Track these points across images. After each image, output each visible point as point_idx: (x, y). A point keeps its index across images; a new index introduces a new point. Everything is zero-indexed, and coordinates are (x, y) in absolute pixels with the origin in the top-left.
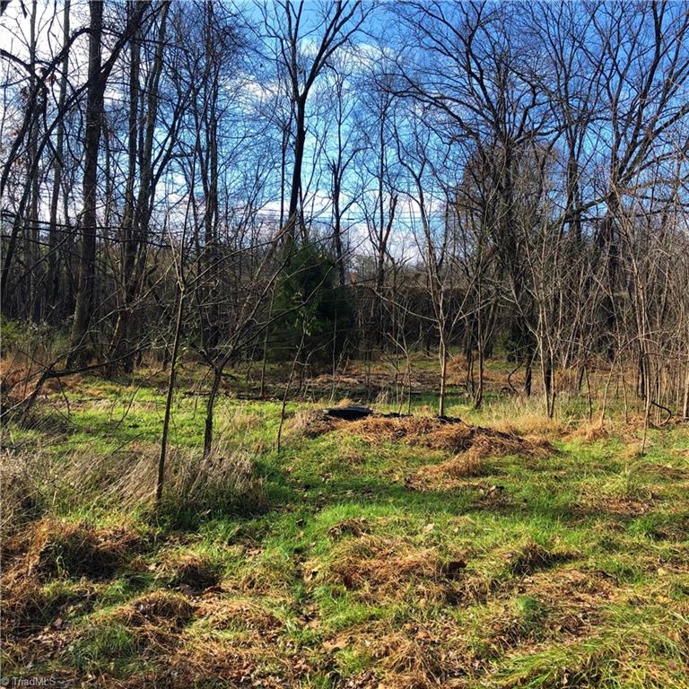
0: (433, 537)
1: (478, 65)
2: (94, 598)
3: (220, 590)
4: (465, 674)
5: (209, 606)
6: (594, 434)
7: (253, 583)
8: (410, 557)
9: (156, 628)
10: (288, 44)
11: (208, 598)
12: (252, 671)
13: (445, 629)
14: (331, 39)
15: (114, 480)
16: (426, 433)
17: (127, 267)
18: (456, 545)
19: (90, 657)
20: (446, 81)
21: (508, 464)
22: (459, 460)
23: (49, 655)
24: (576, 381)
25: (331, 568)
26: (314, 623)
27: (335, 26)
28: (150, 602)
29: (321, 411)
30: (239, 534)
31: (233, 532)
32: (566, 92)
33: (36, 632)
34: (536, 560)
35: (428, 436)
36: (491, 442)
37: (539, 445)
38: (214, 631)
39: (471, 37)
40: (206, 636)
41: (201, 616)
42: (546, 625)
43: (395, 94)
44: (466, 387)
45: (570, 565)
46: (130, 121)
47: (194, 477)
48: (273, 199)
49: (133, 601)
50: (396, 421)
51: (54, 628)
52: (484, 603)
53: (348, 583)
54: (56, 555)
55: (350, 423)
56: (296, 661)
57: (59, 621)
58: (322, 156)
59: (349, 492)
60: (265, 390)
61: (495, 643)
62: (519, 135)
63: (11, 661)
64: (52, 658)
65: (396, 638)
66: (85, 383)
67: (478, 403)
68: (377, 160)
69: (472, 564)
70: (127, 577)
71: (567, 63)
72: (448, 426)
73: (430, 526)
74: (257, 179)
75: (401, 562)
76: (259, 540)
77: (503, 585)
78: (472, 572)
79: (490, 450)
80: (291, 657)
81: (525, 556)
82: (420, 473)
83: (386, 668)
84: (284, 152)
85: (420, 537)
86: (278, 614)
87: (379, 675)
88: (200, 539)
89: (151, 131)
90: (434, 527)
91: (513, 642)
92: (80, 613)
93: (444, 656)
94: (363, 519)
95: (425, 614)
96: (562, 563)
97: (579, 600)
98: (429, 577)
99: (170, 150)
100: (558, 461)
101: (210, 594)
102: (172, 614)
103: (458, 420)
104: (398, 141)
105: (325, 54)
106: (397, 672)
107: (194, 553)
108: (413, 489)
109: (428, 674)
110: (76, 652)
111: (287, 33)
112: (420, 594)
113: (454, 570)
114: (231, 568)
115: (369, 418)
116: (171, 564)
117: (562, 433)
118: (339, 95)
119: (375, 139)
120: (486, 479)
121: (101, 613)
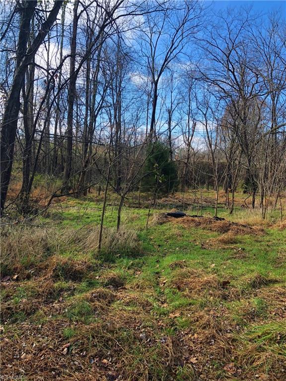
0: (215, 270)
1: (232, 66)
2: (74, 289)
3: (125, 288)
4: (232, 332)
5: (121, 295)
6: (284, 226)
7: (139, 286)
8: (206, 278)
9: (100, 304)
10: (151, 59)
11: (120, 292)
12: (140, 325)
13: (222, 311)
14: (169, 57)
15: (81, 240)
16: (209, 224)
17: (85, 153)
18: (226, 274)
19: (74, 315)
20: (218, 73)
21: (246, 239)
22: (224, 236)
23: (58, 312)
24: (274, 203)
25: (172, 281)
26: (165, 305)
27: (171, 51)
28: (97, 293)
29: (164, 214)
30: (132, 264)
31: (130, 264)
32: (271, 76)
33: (52, 302)
34: (261, 282)
35: (210, 225)
36: (238, 229)
37: (259, 230)
38: (124, 307)
39: (229, 54)
40: (120, 308)
41: (118, 300)
42: (268, 312)
43: (196, 79)
44: (226, 204)
45: (276, 285)
46: (86, 93)
47: (113, 240)
48: (143, 124)
49: (90, 292)
50: (196, 219)
51: (59, 301)
52: (239, 300)
53: (179, 288)
54: (59, 271)
55: (176, 219)
56: (159, 321)
57: (61, 299)
58: (164, 106)
59: (177, 248)
60: (140, 204)
61: (245, 319)
62: (250, 96)
63: (43, 314)
64: (59, 314)
65: (202, 314)
66: (68, 199)
67: (232, 212)
68: (187, 108)
69: (233, 282)
70: (87, 281)
71: (272, 64)
72: (219, 221)
73: (214, 265)
74: (137, 116)
75: (202, 281)
76: (141, 267)
77: (247, 292)
78: (233, 286)
79: (238, 232)
80: (156, 319)
81: (256, 280)
82: (207, 241)
83: (197, 326)
84: (148, 105)
85: (209, 270)
86: (150, 300)
87: (194, 330)
88: (116, 266)
89: (94, 96)
90: (215, 266)
91: (253, 318)
92: (69, 296)
93: (222, 323)
94: (184, 261)
95: (213, 303)
96: (273, 284)
97: (282, 301)
98: (214, 288)
99: (102, 105)
100: (268, 238)
101: (121, 290)
102: (106, 298)
103: (224, 219)
104: (196, 99)
105: (166, 63)
106: (203, 329)
107: (114, 272)
108: (205, 248)
109: (216, 331)
110: (69, 312)
111: (150, 55)
112: (211, 295)
113: (225, 284)
114: (129, 279)
115: (185, 217)
116: (105, 276)
117: (269, 225)
118: (172, 80)
119: (187, 98)
120: (236, 245)
121: (77, 296)
